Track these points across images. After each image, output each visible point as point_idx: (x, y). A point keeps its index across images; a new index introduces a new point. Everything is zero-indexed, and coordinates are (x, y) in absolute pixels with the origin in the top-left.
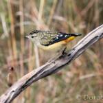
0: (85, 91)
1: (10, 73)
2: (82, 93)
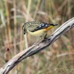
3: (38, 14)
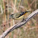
3: (20, 8)
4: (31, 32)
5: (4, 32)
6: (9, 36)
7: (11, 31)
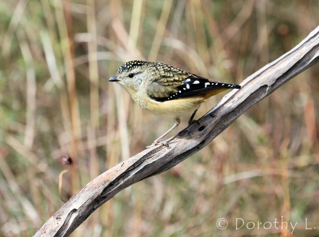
0: (237, 211)
1: (65, 171)
2: (229, 215)
4: (233, 199)
5: (72, 201)
6: (101, 223)
7: (112, 196)
